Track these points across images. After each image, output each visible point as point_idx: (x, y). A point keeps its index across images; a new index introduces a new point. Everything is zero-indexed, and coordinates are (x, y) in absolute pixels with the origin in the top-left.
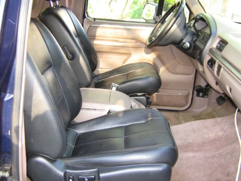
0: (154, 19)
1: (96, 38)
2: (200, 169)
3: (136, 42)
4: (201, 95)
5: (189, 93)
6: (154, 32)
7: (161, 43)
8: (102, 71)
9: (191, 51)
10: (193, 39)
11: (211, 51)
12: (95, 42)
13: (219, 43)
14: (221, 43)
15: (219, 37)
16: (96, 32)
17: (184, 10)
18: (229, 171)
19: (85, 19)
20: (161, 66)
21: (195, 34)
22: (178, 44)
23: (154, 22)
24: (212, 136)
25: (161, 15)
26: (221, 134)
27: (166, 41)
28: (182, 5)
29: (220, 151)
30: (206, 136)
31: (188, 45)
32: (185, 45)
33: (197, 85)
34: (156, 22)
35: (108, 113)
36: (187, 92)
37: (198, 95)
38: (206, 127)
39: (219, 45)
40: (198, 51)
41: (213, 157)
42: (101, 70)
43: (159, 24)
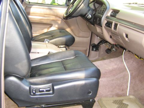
1: (30, 14)
2: (106, 88)
4: (94, 50)
5: (87, 49)
7: (74, 15)
9: (92, 20)
10: (93, 13)
11: (107, 17)
13: (112, 13)
14: (113, 12)
15: (112, 9)
16: (30, 10)
18: (123, 88)
19: (23, 2)
21: (94, 10)
22: (83, 16)
23: (66, 5)
24: (110, 68)
26: (116, 67)
27: (77, 14)
29: (116, 77)
30: (107, 68)
31: (90, 16)
33: (92, 43)
35: (49, 54)
36: (86, 48)
37: (93, 50)
38: (106, 64)
39: (112, 14)
40: (98, 19)
41: (113, 80)
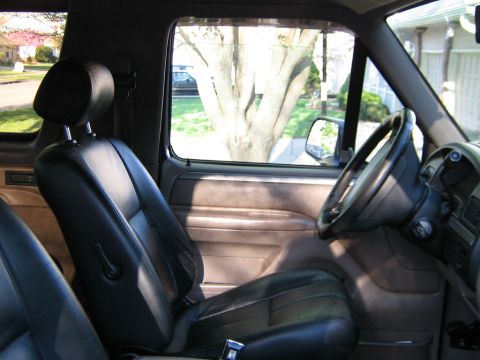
0: (336, 156)
3: (292, 217)
4: (462, 344)
5: (432, 338)
6: (337, 194)
8: (210, 290)
10: (439, 209)
12: (192, 219)
17: (412, 139)
20: (358, 275)
21: (444, 200)
22: (401, 226)
23: (337, 164)
25: (353, 146)
28: (408, 125)
31: (426, 227)
32: (419, 228)
33: (450, 320)
34: (342, 166)
36: (427, 336)
42: (207, 286)
43: (349, 173)
